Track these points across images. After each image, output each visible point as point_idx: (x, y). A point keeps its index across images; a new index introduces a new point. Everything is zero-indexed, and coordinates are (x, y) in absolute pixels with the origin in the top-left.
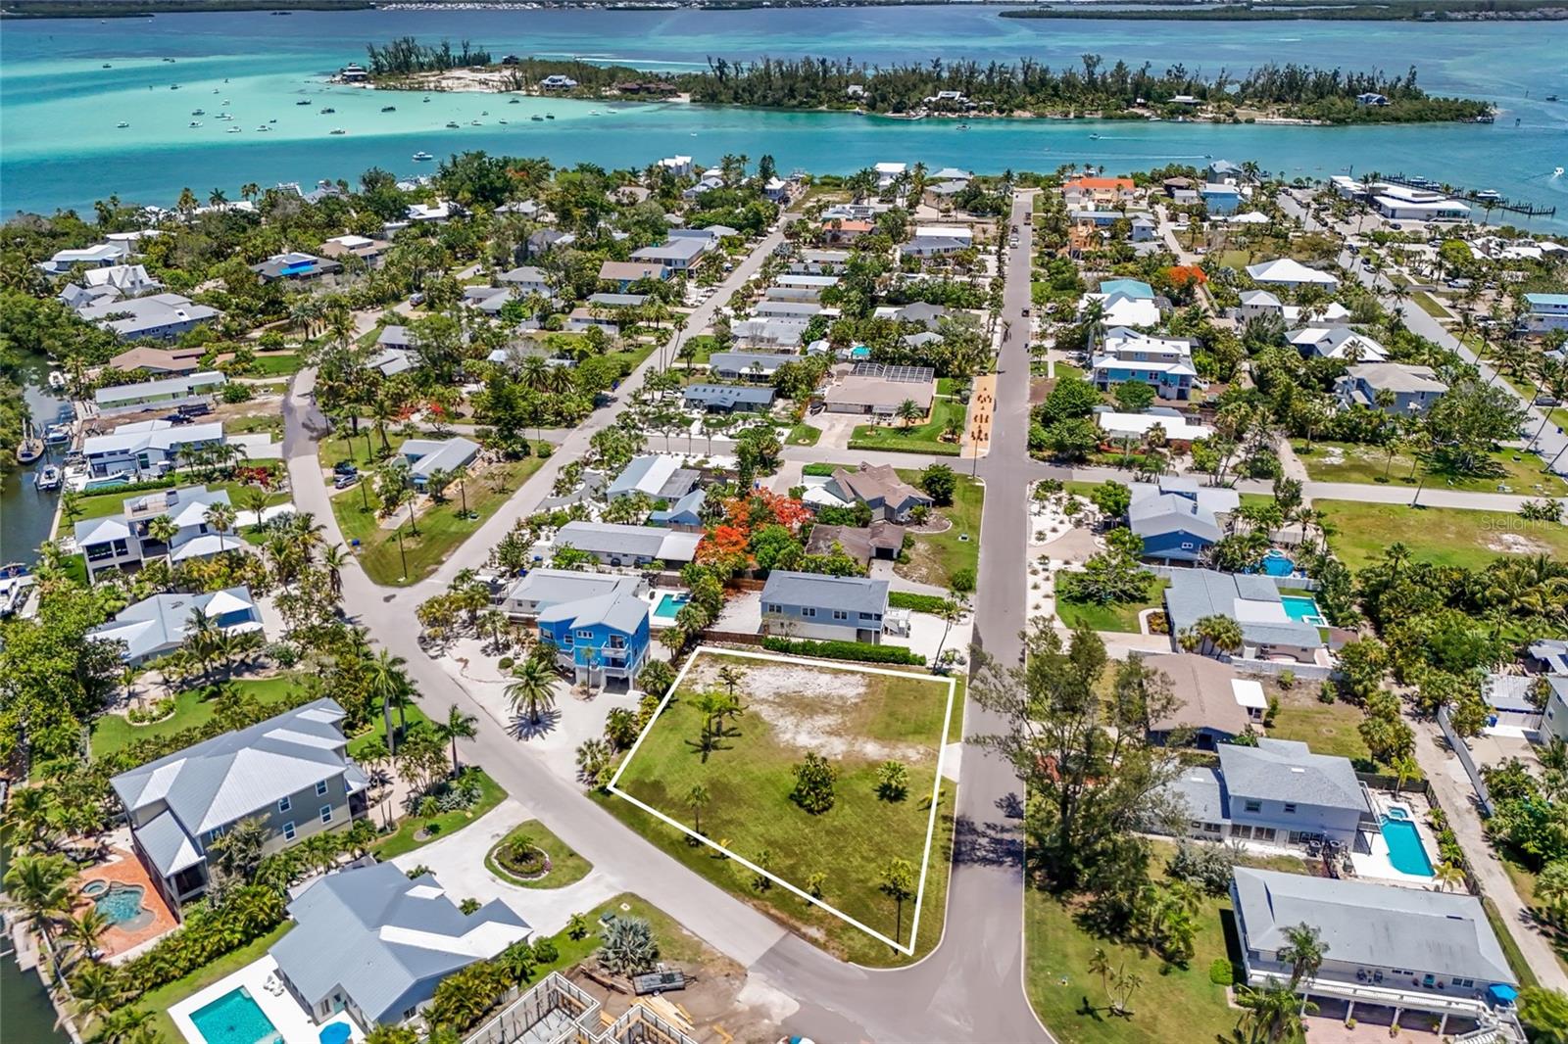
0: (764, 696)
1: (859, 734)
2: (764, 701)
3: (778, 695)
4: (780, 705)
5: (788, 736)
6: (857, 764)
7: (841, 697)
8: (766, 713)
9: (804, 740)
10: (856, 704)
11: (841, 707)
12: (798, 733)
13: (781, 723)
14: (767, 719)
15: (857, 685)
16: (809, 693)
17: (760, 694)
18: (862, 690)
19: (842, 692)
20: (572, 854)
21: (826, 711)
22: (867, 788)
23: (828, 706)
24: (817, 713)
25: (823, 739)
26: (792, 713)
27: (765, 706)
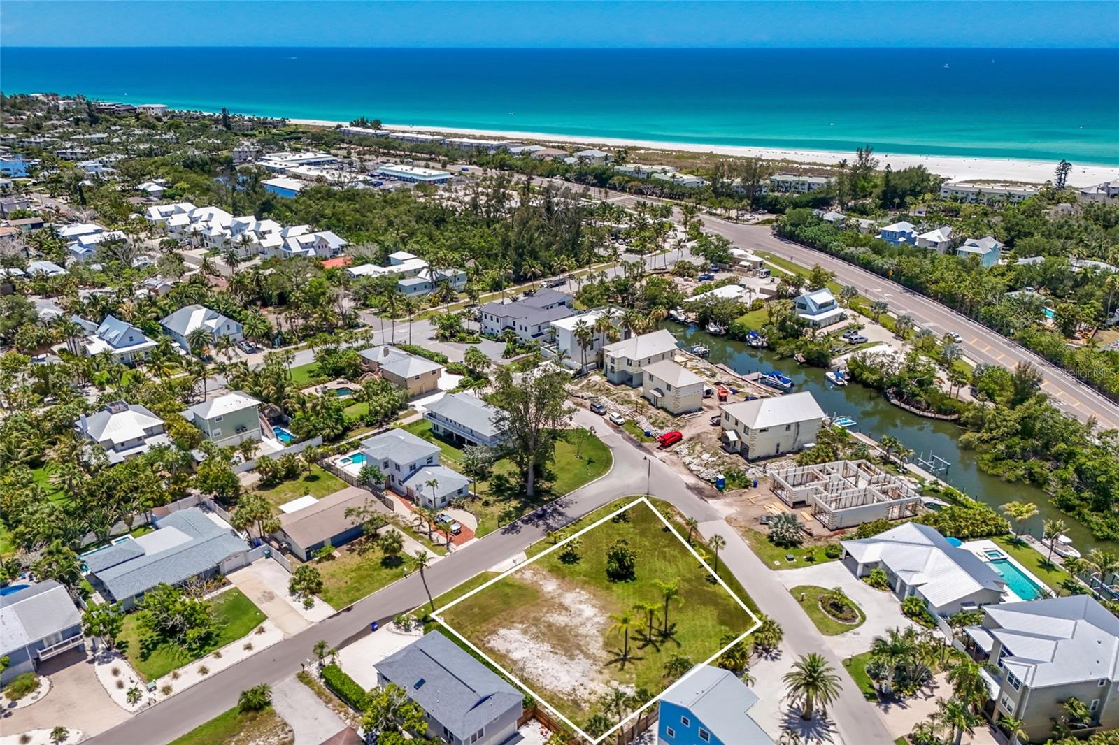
0: (584, 661)
1: (546, 600)
2: (587, 656)
3: (572, 658)
4: (579, 647)
5: (596, 619)
6: (571, 582)
7: (525, 632)
8: (596, 647)
9: (588, 611)
10: (522, 622)
11: (536, 625)
12: (588, 619)
13: (593, 631)
14: (600, 639)
15: (504, 638)
17: (585, 663)
18: (502, 632)
19: (520, 637)
20: (801, 601)
21: (550, 626)
22: (582, 566)
23: (544, 630)
24: (557, 628)
25: (575, 607)
26: (577, 636)
27: (592, 651)
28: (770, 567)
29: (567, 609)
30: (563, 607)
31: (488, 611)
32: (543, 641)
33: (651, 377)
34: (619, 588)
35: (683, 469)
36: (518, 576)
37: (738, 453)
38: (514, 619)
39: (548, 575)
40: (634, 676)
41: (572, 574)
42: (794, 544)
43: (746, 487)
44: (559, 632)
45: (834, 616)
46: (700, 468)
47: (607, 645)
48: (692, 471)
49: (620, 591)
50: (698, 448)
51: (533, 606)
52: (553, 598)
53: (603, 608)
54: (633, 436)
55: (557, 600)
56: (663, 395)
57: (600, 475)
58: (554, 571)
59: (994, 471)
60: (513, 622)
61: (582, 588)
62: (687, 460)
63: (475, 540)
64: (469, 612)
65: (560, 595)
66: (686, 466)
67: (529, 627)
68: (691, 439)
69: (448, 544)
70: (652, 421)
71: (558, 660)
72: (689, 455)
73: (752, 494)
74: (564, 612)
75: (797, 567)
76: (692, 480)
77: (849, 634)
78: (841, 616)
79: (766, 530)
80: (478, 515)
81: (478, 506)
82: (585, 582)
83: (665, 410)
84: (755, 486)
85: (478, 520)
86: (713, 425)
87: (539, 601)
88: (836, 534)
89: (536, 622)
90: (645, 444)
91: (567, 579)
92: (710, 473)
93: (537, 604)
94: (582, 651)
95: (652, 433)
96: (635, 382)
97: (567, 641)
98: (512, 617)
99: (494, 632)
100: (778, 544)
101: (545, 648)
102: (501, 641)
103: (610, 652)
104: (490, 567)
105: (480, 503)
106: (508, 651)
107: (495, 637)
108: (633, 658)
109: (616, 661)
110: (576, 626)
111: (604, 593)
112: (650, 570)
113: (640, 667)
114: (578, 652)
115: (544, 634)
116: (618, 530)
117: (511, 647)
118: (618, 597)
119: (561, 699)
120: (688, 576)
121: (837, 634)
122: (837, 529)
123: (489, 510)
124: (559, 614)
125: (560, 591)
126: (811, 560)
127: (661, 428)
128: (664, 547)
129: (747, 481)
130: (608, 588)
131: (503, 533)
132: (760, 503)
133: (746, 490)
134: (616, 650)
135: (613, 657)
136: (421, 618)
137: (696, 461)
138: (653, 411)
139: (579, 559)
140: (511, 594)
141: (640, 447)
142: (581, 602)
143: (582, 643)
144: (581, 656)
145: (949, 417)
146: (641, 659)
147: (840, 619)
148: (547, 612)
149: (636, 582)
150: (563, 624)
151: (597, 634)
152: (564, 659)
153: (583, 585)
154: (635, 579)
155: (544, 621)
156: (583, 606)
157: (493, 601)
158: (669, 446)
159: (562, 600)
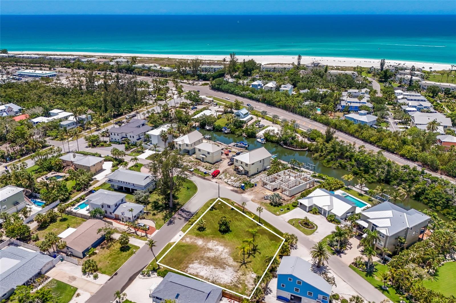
0: (230, 268)
1: (201, 248)
2: (230, 266)
3: (224, 268)
4: (224, 263)
5: (226, 250)
6: (207, 238)
7: (200, 263)
8: (231, 261)
9: (221, 248)
10: (196, 260)
11: (203, 259)
12: (222, 251)
13: (227, 256)
14: (231, 258)
15: (192, 268)
16: (212, 267)
17: (231, 269)
18: (191, 266)
19: (199, 266)
20: (293, 225)
21: (208, 258)
22: (208, 231)
23: (207, 260)
24: (212, 258)
25: (214, 248)
26: (221, 259)
27: (230, 264)
28: (277, 215)
29: (211, 250)
30: (210, 250)
31: (180, 259)
32: (209, 265)
33: (199, 150)
34: (227, 236)
35: (225, 184)
36: (184, 241)
37: (244, 174)
38: (193, 259)
39: (197, 238)
40: (251, 269)
41: (206, 235)
42: (280, 204)
43: (253, 187)
44: (214, 259)
45: (307, 228)
46: (232, 183)
47: (235, 259)
48: (229, 185)
49: (228, 237)
50: (228, 175)
51: (197, 252)
52: (203, 247)
53: (225, 246)
54: (199, 175)
55: (205, 247)
56: (206, 156)
57: (195, 193)
58: (197, 235)
59: (329, 166)
60: (193, 261)
61: (213, 240)
62: (226, 180)
63: (157, 231)
64: (172, 261)
65: (206, 245)
66: (226, 183)
67: (200, 261)
68: (223, 172)
69: (146, 235)
70: (205, 167)
71: (219, 270)
72: (226, 178)
73: (256, 189)
74: (211, 251)
75: (285, 213)
76: (232, 188)
77: (315, 233)
78: (310, 227)
79: (268, 202)
80: (153, 220)
81: (150, 216)
82: (213, 237)
83: (208, 162)
84: (256, 186)
85: (154, 222)
86: (229, 165)
87: (199, 249)
88: (292, 198)
89: (202, 258)
90: (206, 177)
91: (205, 237)
92: (237, 184)
93: (198, 251)
94: (227, 265)
95: (207, 172)
96: (190, 153)
97: (219, 262)
98: (191, 258)
99: (187, 267)
100: (275, 206)
101: (212, 268)
102: (192, 269)
103: (237, 262)
104: (170, 240)
105: (151, 215)
106: (198, 273)
107: (189, 269)
108: (247, 262)
109: (242, 265)
110: (219, 255)
111: (222, 239)
112: (235, 226)
113: (252, 265)
114: (225, 265)
115: (208, 262)
116: (214, 213)
117: (198, 271)
118: (229, 240)
119: (229, 286)
120: (250, 225)
121: (311, 234)
122: (292, 196)
123: (156, 217)
124: (210, 252)
125: (205, 243)
126: (288, 209)
127: (210, 170)
128: (235, 216)
129: (253, 184)
130: (223, 237)
131: (168, 225)
132: (260, 192)
133: (253, 188)
134: (239, 261)
135: (240, 264)
136: (152, 269)
137: (229, 180)
138: (203, 164)
139: (205, 228)
140: (185, 249)
141: (204, 179)
142: (215, 245)
143: (225, 261)
144: (227, 267)
145: (305, 149)
146: (250, 262)
147: (310, 228)
148: (204, 253)
149: (232, 232)
150: (214, 256)
151: (229, 256)
152: (221, 270)
153: (213, 238)
154: (231, 231)
155: (205, 257)
156: (217, 247)
157: (180, 254)
158: (216, 176)
159: (208, 247)
